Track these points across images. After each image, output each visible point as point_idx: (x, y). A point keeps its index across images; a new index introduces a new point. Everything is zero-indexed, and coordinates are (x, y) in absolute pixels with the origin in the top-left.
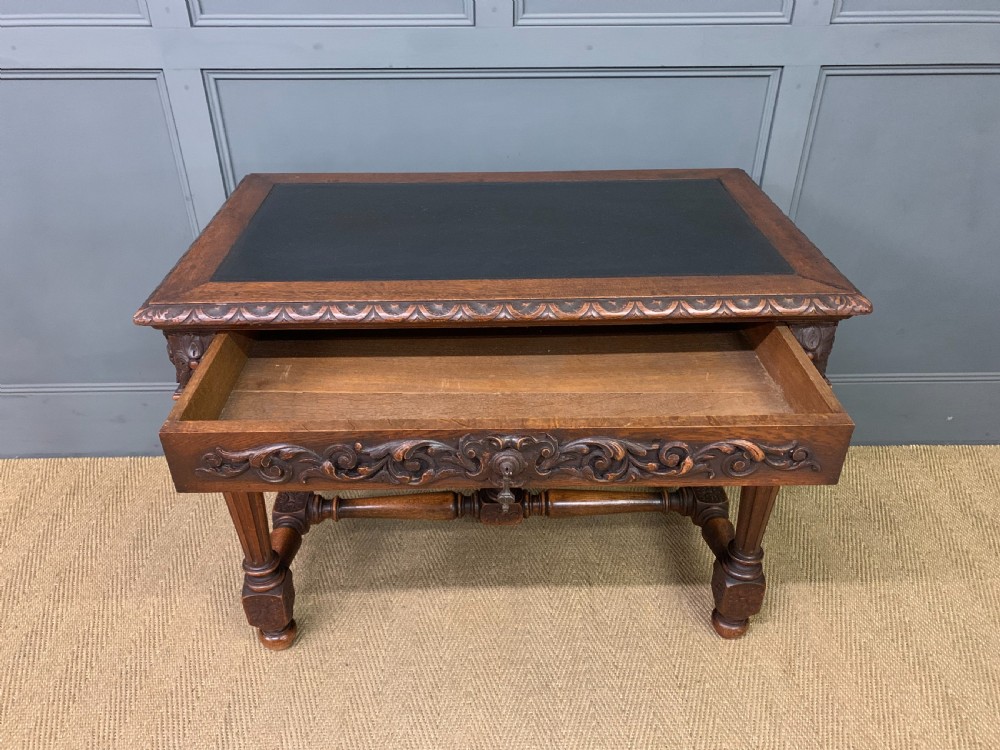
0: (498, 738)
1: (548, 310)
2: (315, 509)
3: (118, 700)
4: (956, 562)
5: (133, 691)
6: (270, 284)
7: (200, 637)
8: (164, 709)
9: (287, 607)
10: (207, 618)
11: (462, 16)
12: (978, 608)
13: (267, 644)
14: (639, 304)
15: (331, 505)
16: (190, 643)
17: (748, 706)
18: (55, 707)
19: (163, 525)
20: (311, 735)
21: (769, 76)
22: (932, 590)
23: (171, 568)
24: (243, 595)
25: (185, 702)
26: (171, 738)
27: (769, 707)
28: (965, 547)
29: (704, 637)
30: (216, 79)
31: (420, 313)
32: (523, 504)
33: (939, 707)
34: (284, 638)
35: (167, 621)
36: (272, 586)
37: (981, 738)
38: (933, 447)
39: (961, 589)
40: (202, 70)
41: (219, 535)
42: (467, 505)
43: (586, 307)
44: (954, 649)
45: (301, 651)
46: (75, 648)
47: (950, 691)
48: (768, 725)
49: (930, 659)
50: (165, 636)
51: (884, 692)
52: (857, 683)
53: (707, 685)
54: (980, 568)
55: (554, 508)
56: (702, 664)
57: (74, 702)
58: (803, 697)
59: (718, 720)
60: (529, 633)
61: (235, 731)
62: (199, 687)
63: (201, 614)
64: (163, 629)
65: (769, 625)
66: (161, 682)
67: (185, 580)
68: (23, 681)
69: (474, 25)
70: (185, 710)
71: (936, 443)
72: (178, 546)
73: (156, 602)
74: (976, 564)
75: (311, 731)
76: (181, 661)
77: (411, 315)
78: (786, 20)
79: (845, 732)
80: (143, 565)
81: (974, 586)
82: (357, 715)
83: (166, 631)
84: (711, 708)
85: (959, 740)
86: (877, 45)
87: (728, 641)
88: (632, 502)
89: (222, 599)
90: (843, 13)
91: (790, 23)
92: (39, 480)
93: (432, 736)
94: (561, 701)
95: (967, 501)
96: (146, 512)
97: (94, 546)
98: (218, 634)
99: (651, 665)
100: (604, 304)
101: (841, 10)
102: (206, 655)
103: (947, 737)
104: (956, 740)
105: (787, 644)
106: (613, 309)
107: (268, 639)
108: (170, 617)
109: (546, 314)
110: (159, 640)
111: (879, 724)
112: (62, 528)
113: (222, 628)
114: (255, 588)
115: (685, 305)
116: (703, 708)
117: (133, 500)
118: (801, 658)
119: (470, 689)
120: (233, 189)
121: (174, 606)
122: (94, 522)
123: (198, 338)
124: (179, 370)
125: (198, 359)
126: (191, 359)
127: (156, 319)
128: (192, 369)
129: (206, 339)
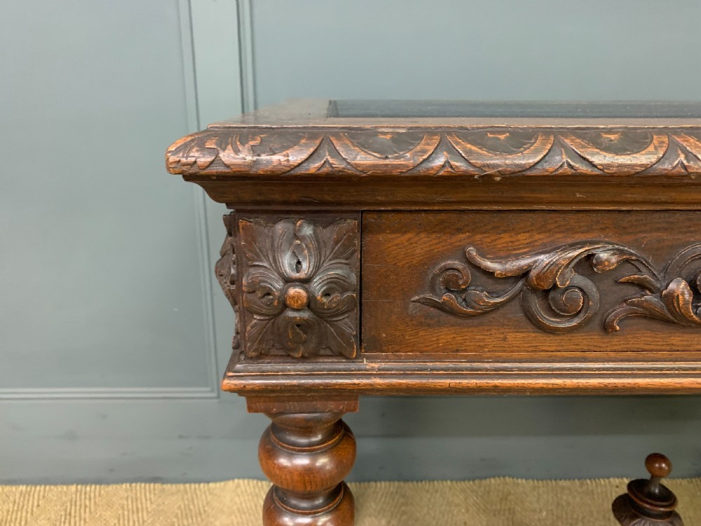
123: (308, 231)
124: (244, 313)
125: (305, 282)
126: (288, 281)
127: (228, 156)
128: (285, 306)
129: (329, 233)
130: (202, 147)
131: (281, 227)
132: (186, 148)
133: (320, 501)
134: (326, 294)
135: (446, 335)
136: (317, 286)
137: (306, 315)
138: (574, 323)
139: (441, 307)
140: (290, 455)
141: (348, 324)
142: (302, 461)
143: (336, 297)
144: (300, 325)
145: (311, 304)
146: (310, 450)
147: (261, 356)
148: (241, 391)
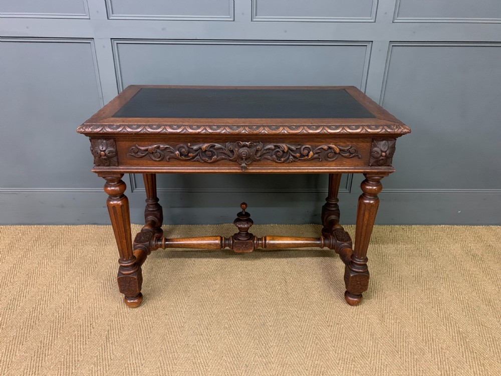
0: (239, 347)
1: (264, 129)
2: (154, 243)
3: (54, 328)
4: (464, 275)
5: (62, 324)
6: (139, 118)
7: (95, 302)
8: (76, 332)
9: (139, 283)
10: (99, 293)
11: (229, 17)
12: (474, 294)
13: (127, 303)
14: (306, 128)
15: (162, 241)
16: (91, 304)
17: (362, 334)
18: (23, 331)
19: (80, 254)
20: (148, 345)
21: (366, 46)
22: (452, 286)
23: (83, 272)
24: (118, 276)
25: (87, 329)
26: (79, 345)
27: (372, 335)
28: (468, 268)
29: (341, 305)
30: (117, 43)
31: (206, 130)
32: (253, 241)
33: (455, 336)
34: (136, 301)
35: (80, 295)
36: (132, 272)
37: (476, 350)
38: (452, 226)
39: (466, 286)
40: (111, 39)
41: (106, 259)
42: (227, 242)
43: (281, 128)
44: (463, 312)
45: (145, 308)
46: (34, 306)
47: (461, 330)
48: (371, 343)
49: (451, 316)
50: (78, 301)
51: (429, 329)
52: (415, 325)
53: (342, 326)
54: (475, 277)
55: (268, 244)
56: (340, 317)
57: (32, 329)
58: (389, 331)
59: (347, 341)
60: (256, 302)
61: (111, 342)
62: (94, 324)
63: (96, 292)
64: (77, 298)
65: (372, 300)
66: (75, 321)
67: (89, 278)
68: (8, 320)
69: (234, 21)
70: (87, 333)
71: (454, 224)
72: (87, 263)
73: (74, 287)
74: (473, 275)
75: (148, 343)
76: (85, 312)
77: (202, 131)
78: (373, 21)
79: (409, 346)
80: (69, 271)
81: (472, 285)
82: (171, 336)
83: (79, 299)
84: (344, 335)
85: (465, 350)
86: (414, 32)
87: (353, 307)
88: (306, 242)
89: (107, 286)
90: (398, 18)
91: (375, 22)
92: (21, 235)
93: (207, 346)
94: (271, 331)
95: (469, 249)
96: (71, 248)
97: (46, 263)
98: (104, 301)
99: (314, 317)
100: (290, 127)
101: (398, 17)
102: (98, 309)
103: (459, 349)
104: (463, 351)
105: (381, 309)
106: (294, 129)
107: (129, 301)
108: (81, 293)
109: (263, 131)
110: (76, 303)
111: (426, 343)
112: (31, 255)
113: (106, 298)
114: (124, 272)
115: (327, 129)
116: (340, 335)
117: (66, 243)
118: (388, 314)
119: (226, 326)
120: (121, 91)
121: (83, 289)
122: (46, 253)
123: (105, 141)
124: (95, 157)
125: (104, 151)
126: (101, 151)
127: (87, 130)
128: (101, 156)
129: (109, 142)
130: (83, 129)
131: (99, 141)
132: (80, 129)
133: (118, 197)
134: (109, 153)
135: (135, 161)
136: (107, 152)
137: (105, 157)
138: (159, 159)
139: (132, 156)
140: (111, 187)
141: (115, 159)
142: (113, 188)
143: (111, 154)
144: (105, 159)
145: (105, 155)
146: (114, 186)
147: (99, 166)
148: (96, 172)
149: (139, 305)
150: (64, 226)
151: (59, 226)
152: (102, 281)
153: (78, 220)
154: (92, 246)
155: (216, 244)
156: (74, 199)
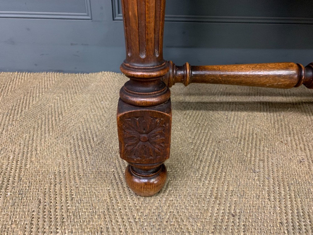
7: (58, 180)
10: (66, 163)
13: (132, 185)
15: (185, 70)
16: (47, 186)
19: (34, 103)
23: (36, 126)
34: (153, 181)
35: (26, 165)
63: (61, 161)
64: (20, 171)
67: (47, 135)
73: (17, 150)
76: (34, 206)
83: (22, 174)
89: (81, 149)
98: (77, 178)
107: (137, 180)
108: (29, 162)
114: (134, 100)
117: (14, 91)
121: (34, 153)
149: (159, 190)
150: (16, 73)
151: (9, 73)
152: (72, 141)
153: (36, 65)
154: (55, 93)
155: (289, 77)
156: (28, 29)
